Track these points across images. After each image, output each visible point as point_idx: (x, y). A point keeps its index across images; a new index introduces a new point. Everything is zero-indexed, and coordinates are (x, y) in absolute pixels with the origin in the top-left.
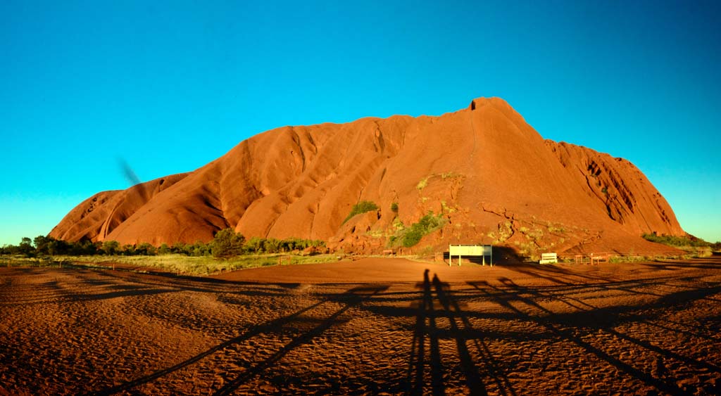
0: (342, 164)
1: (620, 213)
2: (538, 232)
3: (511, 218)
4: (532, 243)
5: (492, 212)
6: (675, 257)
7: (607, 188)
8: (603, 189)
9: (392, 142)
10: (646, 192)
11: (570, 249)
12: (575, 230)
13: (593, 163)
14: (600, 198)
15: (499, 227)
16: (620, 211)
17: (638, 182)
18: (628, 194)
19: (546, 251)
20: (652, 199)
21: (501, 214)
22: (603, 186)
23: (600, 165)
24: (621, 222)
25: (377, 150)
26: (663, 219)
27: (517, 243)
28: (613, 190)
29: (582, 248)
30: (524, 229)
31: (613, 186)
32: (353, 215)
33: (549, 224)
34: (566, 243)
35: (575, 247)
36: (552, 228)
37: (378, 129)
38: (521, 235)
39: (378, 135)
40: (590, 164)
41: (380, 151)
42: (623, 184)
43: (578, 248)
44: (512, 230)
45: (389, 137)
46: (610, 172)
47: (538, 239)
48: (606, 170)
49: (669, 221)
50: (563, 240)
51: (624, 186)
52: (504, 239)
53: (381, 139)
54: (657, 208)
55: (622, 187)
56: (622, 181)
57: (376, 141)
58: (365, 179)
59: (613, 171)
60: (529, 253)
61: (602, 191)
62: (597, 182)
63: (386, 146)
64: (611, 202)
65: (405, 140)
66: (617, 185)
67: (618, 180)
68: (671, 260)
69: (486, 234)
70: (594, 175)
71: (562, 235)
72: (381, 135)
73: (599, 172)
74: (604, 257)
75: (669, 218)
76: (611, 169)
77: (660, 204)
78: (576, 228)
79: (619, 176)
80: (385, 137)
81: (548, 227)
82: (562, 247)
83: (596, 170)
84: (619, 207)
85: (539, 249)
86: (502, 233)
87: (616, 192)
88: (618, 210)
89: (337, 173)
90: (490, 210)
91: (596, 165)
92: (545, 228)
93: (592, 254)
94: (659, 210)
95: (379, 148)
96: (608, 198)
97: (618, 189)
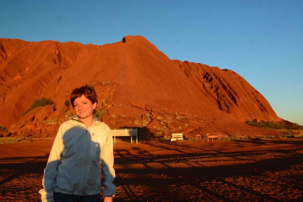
0: (27, 69)
1: (228, 107)
2: (169, 120)
3: (150, 111)
4: (165, 127)
5: (137, 107)
6: (273, 137)
7: (217, 89)
8: (214, 90)
9: (67, 58)
10: (246, 91)
11: (192, 131)
12: (196, 118)
13: (207, 73)
14: (213, 97)
15: (142, 117)
16: (228, 105)
17: (240, 85)
18: (233, 93)
19: (175, 132)
20: (252, 95)
21: (143, 108)
22: (214, 88)
23: (212, 75)
24: (228, 112)
25: (56, 63)
26: (261, 109)
27: (155, 127)
28: (222, 91)
29: (201, 131)
30: (159, 118)
31: (222, 88)
32: (34, 108)
33: (176, 113)
34: (189, 126)
35: (196, 130)
36: (179, 117)
37: (57, 49)
38: (157, 122)
39: (57, 53)
40: (205, 74)
41: (58, 64)
42: (229, 86)
43: (198, 130)
44: (151, 119)
45: (65, 55)
46: (219, 79)
47: (169, 124)
48: (216, 78)
49: (266, 111)
50: (187, 125)
51: (230, 88)
52: (146, 125)
53: (59, 56)
54: (256, 101)
55: (229, 89)
56: (228, 84)
57: (55, 57)
58: (45, 82)
59: (221, 78)
60: (164, 134)
61: (214, 92)
62: (210, 86)
63: (63, 61)
64: (221, 99)
65: (77, 58)
66: (224, 87)
67: (225, 84)
68: (270, 139)
69: (133, 121)
70: (208, 81)
71: (186, 121)
72: (59, 53)
73: (211, 79)
74: (217, 137)
75: (266, 108)
76: (220, 77)
77: (259, 99)
78: (196, 116)
79: (226, 81)
80: (62, 55)
81: (175, 116)
82: (186, 129)
83: (210, 78)
84: (227, 102)
85: (170, 131)
86: (144, 121)
87: (224, 92)
88: (226, 105)
89: (22, 76)
90: (136, 105)
91: (209, 75)
92: (174, 116)
93: (208, 134)
94: (257, 103)
95: (57, 61)
96: (218, 97)
97: (225, 90)
